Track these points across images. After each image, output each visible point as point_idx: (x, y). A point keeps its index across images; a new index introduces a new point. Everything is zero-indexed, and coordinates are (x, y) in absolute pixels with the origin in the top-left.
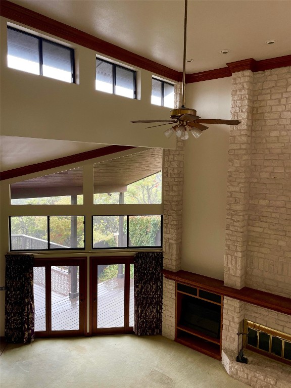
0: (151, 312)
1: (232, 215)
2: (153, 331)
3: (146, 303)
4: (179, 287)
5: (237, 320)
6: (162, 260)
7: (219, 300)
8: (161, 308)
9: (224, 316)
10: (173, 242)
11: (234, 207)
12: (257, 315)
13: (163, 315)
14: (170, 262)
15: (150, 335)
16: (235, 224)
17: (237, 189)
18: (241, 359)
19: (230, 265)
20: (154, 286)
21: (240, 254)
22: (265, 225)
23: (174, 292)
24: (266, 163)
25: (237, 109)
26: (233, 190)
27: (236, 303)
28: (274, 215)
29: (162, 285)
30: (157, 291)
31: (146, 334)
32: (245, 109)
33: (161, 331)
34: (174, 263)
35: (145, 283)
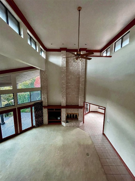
0: (41, 119)
1: (63, 88)
2: (41, 124)
3: (39, 117)
4: (48, 110)
5: (65, 113)
6: (42, 104)
7: (60, 110)
8: (43, 117)
9: (62, 113)
10: (46, 98)
11: (63, 86)
12: (69, 111)
13: (43, 119)
14: (45, 104)
15: (40, 125)
16: (64, 90)
17: (64, 81)
18: (67, 122)
19: (63, 101)
20: (41, 112)
21: (65, 98)
22: (70, 90)
23: (47, 111)
24: (70, 75)
25: (63, 60)
26: (63, 82)
27: (65, 109)
28: (72, 87)
29: (43, 111)
30: (41, 113)
31: (39, 126)
32: (65, 61)
33: (43, 123)
34: (47, 104)
35: (38, 111)
